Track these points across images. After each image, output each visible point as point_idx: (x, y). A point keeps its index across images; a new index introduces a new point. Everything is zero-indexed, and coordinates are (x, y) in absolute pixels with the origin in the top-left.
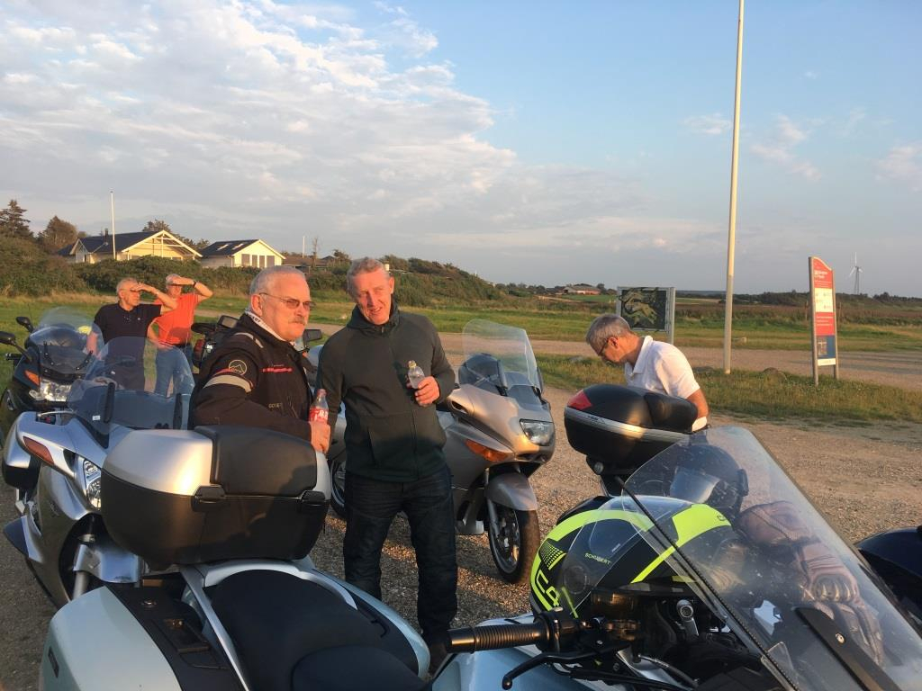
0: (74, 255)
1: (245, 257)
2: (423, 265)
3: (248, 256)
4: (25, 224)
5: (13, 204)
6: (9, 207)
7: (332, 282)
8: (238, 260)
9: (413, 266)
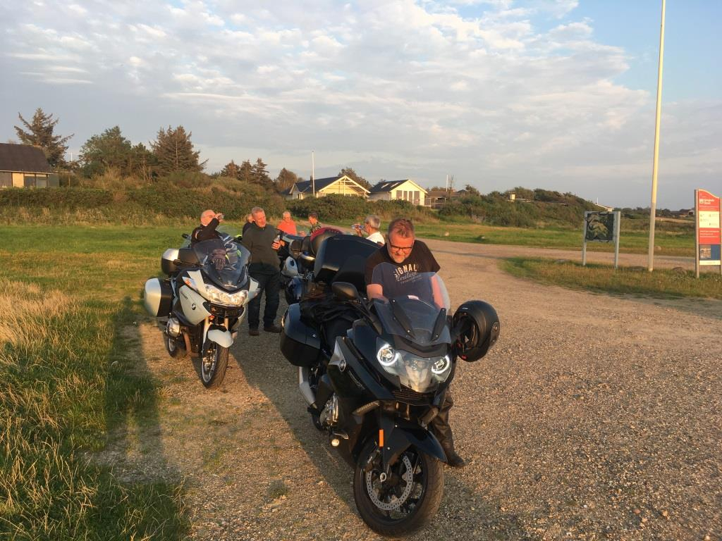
0: (292, 194)
1: (399, 193)
2: (546, 194)
3: (401, 191)
4: (266, 174)
5: (259, 161)
6: (257, 163)
7: (460, 210)
8: (393, 195)
9: (538, 195)
